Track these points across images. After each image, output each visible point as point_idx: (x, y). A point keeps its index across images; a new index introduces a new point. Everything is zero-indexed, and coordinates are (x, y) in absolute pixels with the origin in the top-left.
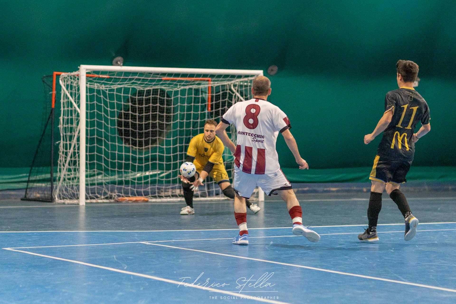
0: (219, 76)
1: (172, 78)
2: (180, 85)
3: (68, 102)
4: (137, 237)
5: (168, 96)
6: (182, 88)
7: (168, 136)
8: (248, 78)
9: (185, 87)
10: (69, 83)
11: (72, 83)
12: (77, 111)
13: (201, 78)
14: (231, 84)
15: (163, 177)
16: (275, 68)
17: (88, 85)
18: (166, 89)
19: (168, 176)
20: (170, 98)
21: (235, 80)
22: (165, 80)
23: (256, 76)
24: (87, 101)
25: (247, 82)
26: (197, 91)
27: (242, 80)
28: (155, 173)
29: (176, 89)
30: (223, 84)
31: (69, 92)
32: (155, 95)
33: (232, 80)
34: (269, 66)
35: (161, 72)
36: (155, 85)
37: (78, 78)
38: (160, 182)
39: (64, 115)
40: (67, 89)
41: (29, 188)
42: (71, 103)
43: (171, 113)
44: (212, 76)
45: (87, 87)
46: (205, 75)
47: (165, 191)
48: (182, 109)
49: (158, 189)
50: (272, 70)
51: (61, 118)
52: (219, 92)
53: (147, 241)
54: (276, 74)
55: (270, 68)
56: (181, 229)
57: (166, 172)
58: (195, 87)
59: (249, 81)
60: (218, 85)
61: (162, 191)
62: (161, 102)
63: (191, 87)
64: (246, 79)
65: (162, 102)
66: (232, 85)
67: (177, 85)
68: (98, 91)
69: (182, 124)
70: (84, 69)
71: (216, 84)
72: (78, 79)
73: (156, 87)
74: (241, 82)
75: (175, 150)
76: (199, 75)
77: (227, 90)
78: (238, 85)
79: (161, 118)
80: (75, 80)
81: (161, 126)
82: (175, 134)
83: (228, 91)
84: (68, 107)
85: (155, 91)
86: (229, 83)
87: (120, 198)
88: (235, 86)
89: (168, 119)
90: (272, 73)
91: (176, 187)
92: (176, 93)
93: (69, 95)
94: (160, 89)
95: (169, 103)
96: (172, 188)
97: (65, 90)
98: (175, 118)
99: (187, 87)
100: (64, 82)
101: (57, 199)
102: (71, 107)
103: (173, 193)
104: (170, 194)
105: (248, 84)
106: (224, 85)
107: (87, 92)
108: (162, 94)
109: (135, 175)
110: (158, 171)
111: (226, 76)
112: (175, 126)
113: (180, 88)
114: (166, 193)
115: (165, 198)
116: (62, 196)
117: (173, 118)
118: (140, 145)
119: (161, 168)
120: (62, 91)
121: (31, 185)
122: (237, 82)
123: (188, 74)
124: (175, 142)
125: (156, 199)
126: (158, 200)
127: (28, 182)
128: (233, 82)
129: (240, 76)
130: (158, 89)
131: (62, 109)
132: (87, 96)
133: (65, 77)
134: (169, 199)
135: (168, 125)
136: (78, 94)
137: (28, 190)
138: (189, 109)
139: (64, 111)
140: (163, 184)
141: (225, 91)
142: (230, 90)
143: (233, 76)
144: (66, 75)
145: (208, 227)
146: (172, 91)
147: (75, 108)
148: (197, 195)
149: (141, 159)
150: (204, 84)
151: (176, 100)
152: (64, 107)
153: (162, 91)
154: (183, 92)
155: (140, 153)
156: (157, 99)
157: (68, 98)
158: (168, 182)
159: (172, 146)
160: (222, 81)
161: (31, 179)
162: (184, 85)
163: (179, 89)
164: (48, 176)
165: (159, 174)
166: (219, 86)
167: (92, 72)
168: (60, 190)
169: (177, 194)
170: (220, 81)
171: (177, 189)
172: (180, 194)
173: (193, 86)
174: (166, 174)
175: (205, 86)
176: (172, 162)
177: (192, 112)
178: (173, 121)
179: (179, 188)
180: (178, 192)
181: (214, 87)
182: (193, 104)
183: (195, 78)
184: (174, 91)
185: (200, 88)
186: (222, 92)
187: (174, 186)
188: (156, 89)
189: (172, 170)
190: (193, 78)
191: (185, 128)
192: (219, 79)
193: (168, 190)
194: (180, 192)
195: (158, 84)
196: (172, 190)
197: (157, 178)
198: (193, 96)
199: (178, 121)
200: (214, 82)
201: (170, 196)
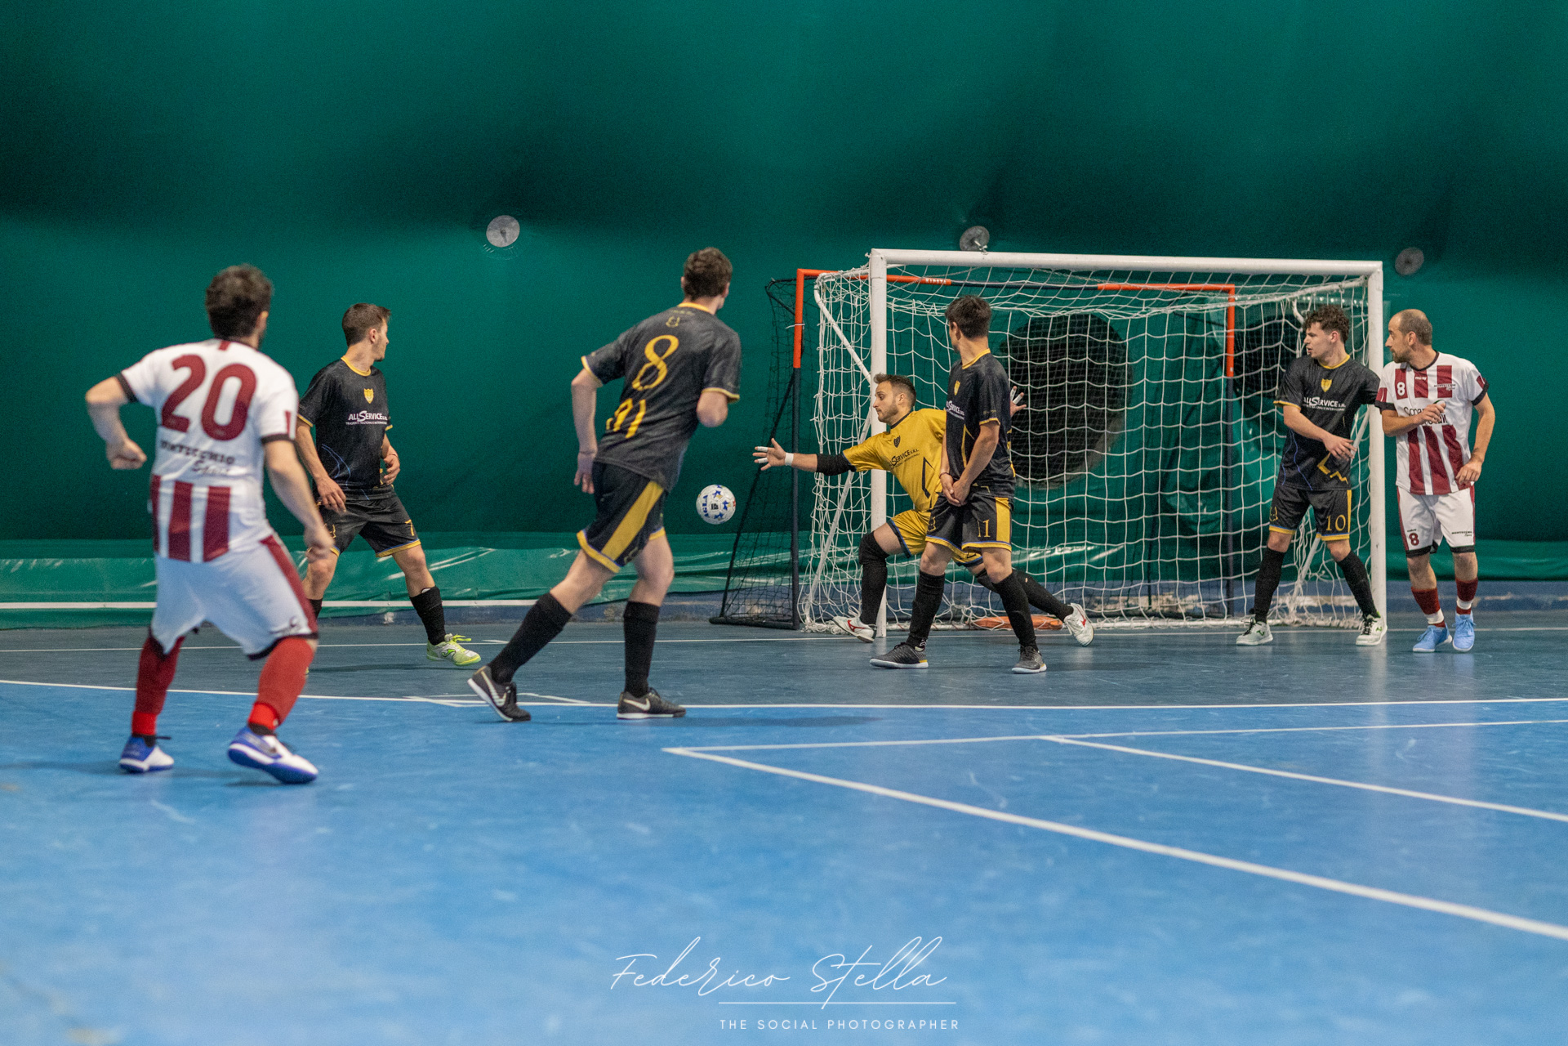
0: (1259, 277)
1: (1125, 284)
2: (1147, 303)
3: (838, 351)
4: (1033, 722)
5: (1114, 336)
6: (1155, 311)
7: (1116, 446)
8: (1340, 283)
9: (1162, 310)
10: (840, 299)
11: (848, 298)
12: (863, 376)
13: (1206, 285)
14: (1293, 299)
15: (1100, 562)
16: (1417, 257)
17: (893, 305)
18: (1110, 314)
19: (1115, 559)
20: (1121, 340)
21: (1304, 288)
22: (1107, 291)
23: (1362, 277)
24: (889, 348)
25: (1336, 295)
26: (1195, 320)
27: (1322, 288)
28: (1079, 549)
29: (1136, 315)
30: (1269, 300)
31: (839, 325)
32: (1080, 331)
33: (1296, 289)
34: (1398, 251)
35: (1095, 267)
36: (1078, 303)
37: (864, 284)
38: (1094, 575)
39: (825, 389)
40: (835, 316)
41: (733, 591)
42: (847, 355)
43: (1123, 383)
44: (1239, 277)
45: (889, 310)
46: (1219, 276)
47: (1108, 602)
48: (1155, 371)
50: (1408, 262)
51: (819, 396)
52: (1259, 323)
53: (1062, 733)
54: (1420, 271)
55: (1402, 256)
56: (1153, 702)
57: (1109, 548)
58: (1189, 308)
59: (1342, 292)
60: (1255, 302)
61: (1099, 602)
62: (1095, 351)
63: (1178, 308)
64: (1334, 286)
65: (1098, 352)
66: (1295, 304)
67: (1140, 303)
68: (921, 322)
69: (1153, 413)
70: (881, 260)
71: (1250, 301)
72: (865, 288)
73: (1082, 310)
74: (1320, 294)
75: (1134, 486)
76: (1200, 276)
77: (1280, 317)
78: (1312, 305)
79: (1096, 396)
80: (858, 291)
81: (1096, 419)
82: (1135, 440)
83: (1284, 320)
84: (838, 366)
85: (1079, 320)
86: (1288, 297)
87: (982, 619)
88: (1302, 306)
89: (1116, 398)
90: (1409, 270)
91: (1136, 589)
92: (1138, 325)
93: (840, 333)
94: (1093, 316)
95: (1117, 353)
96: (1128, 593)
97: (830, 318)
98: (1133, 396)
99: (1168, 310)
100: (828, 295)
101: (808, 619)
102: (847, 366)
103: (1128, 606)
104: (1121, 608)
105: (1340, 302)
106: (1273, 304)
107: (889, 326)
108: (1099, 329)
109: (1025, 555)
110: (1088, 545)
111: (1278, 278)
112: (1135, 419)
113: (1148, 312)
114: (1111, 607)
115: (1107, 619)
116: (822, 611)
117: (1129, 396)
118: (1038, 470)
119: (1096, 535)
120: (822, 321)
121: (736, 581)
122: (1309, 295)
123: (1170, 274)
124: (1135, 463)
127: (729, 572)
128: (1296, 294)
129: (1316, 279)
130: (1086, 316)
131: (822, 371)
132: (889, 334)
133: (828, 283)
134: (1117, 624)
135: (1115, 414)
136: (864, 328)
137: (729, 595)
138: (1174, 370)
139: (826, 376)
140: (1101, 579)
141: (1276, 321)
142: (1291, 317)
143: (1298, 279)
144: (833, 277)
145: (1228, 697)
146: (1127, 321)
147: (857, 367)
148: (1197, 611)
149: (1039, 512)
150: (1215, 302)
151: (1138, 345)
152: (826, 367)
153: (1099, 321)
154: (1157, 323)
155: (1038, 495)
156: (1084, 345)
157: (839, 341)
158: (1116, 576)
159: (1125, 476)
160: (1265, 291)
161: (737, 564)
162: (1159, 304)
163: (1146, 316)
164: (785, 556)
165: (1091, 554)
166: (1259, 305)
167: (902, 268)
168: (816, 596)
169: (1142, 610)
170: (1260, 293)
171: (1142, 595)
172: (1150, 611)
173: (1186, 306)
174: (1110, 552)
175: (1219, 306)
176: (1126, 521)
177: (1183, 379)
178: (1128, 406)
179: (1147, 593)
180: (1142, 602)
181: (1245, 308)
182: (1184, 357)
183: (1191, 283)
184: (1132, 320)
185: (1206, 312)
186: (1267, 323)
187: (1132, 587)
188: (1080, 316)
189: (1125, 542)
190: (1186, 282)
191: (1161, 426)
192: (1257, 286)
193: (1116, 598)
194: (1150, 604)
195: (1087, 303)
196: (1126, 598)
197: (1086, 565)
198: (1185, 334)
199: (1143, 405)
200: (1244, 296)
201: (1121, 616)
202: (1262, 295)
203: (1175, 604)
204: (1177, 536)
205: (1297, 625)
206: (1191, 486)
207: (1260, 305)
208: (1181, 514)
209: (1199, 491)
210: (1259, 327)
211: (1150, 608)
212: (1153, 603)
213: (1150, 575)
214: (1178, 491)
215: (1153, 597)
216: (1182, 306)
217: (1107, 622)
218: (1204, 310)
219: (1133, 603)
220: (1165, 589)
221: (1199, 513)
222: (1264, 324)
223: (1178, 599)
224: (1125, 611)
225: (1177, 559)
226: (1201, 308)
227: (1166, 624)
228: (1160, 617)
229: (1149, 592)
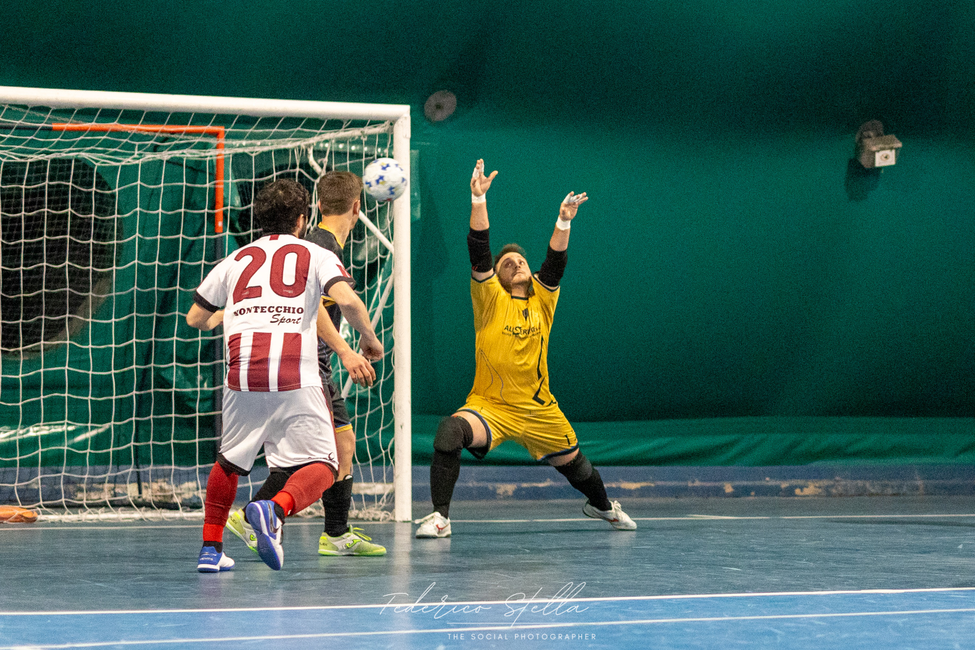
0: (270, 121)
1: (114, 125)
2: (140, 147)
5: (101, 184)
6: (149, 156)
7: (103, 311)
8: (362, 129)
9: (158, 156)
13: (209, 128)
14: (309, 146)
15: (83, 445)
16: (449, 101)
18: (97, 159)
19: (100, 441)
20: (109, 189)
21: (321, 134)
22: (94, 132)
23: (387, 123)
25: (358, 142)
26: (196, 169)
27: (341, 134)
28: (59, 429)
29: (128, 161)
30: (282, 147)
32: (61, 178)
33: (314, 134)
34: (432, 90)
35: (80, 104)
36: (59, 145)
38: (75, 459)
43: (111, 238)
44: (246, 120)
46: (224, 118)
47: (89, 490)
48: (148, 225)
49: (68, 481)
50: (439, 107)
52: (269, 172)
54: (451, 118)
55: (433, 100)
57: (93, 428)
58: (189, 154)
59: (364, 139)
60: (266, 149)
61: (81, 490)
62: (79, 200)
63: (177, 153)
64: (356, 132)
65: (82, 202)
66: (311, 151)
67: (132, 147)
69: (146, 275)
71: (258, 147)
73: (63, 154)
74: (339, 141)
75: (124, 356)
76: (202, 117)
77: (294, 166)
78: (331, 152)
79: (80, 254)
81: (78, 278)
82: (124, 306)
83: (298, 169)
85: (61, 168)
86: (303, 143)
88: (319, 153)
89: (103, 256)
90: (440, 116)
91: (124, 476)
92: (129, 173)
94: (77, 160)
95: (105, 203)
96: (114, 480)
98: (124, 253)
99: (165, 156)
103: (115, 495)
104: (106, 497)
105: (362, 149)
106: (286, 151)
108: (84, 175)
110: (68, 425)
111: (291, 121)
112: (125, 279)
113: (138, 159)
114: (94, 496)
115: (89, 510)
117: (119, 253)
119: (78, 414)
122: (326, 141)
123: (167, 114)
124: (125, 332)
125: (63, 514)
126: (68, 517)
128: (313, 140)
129: (335, 124)
130: (70, 161)
134: (102, 515)
135: (102, 275)
138: (172, 225)
140: (84, 464)
141: (288, 170)
142: (306, 166)
143: (314, 123)
146: (116, 168)
148: (195, 501)
150: (217, 147)
151: (129, 195)
153: (84, 167)
154: (152, 171)
155: (11, 367)
156: (66, 193)
158: (102, 460)
159: (113, 346)
160: (276, 136)
162: (155, 149)
163: (139, 162)
165: (72, 434)
166: (269, 152)
169: (131, 500)
170: (271, 138)
171: (131, 482)
172: (140, 500)
173: (185, 151)
174: (94, 432)
175: (223, 152)
176: (114, 397)
177: (181, 235)
178: (117, 265)
179: (136, 479)
180: (132, 490)
181: (254, 155)
182: (183, 210)
183: (192, 124)
184: (123, 166)
185: (208, 159)
186: (279, 173)
187: (119, 473)
188: (62, 161)
189: (113, 422)
190: (185, 124)
191: (156, 288)
192: (267, 130)
193: (101, 486)
194: (140, 492)
195: (69, 145)
196: (112, 485)
197: (66, 448)
198: (185, 183)
199: (134, 265)
200: (253, 141)
201: (106, 506)
202: (273, 140)
203: (170, 493)
204: (173, 415)
205: (310, 517)
206: (190, 356)
207: (271, 151)
208: (178, 390)
209: (199, 363)
210: (270, 177)
211: (139, 497)
212: (144, 491)
213: (141, 458)
214: (174, 364)
215: (143, 484)
216: (181, 151)
217: (90, 513)
218: (206, 157)
219: (121, 492)
220: (156, 476)
221: (199, 389)
222: (275, 174)
223: (173, 487)
224: (110, 502)
225: (172, 441)
226: (203, 154)
227: (159, 515)
228: (152, 508)
229: (139, 479)
